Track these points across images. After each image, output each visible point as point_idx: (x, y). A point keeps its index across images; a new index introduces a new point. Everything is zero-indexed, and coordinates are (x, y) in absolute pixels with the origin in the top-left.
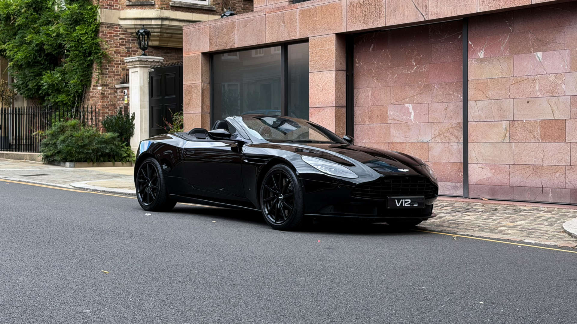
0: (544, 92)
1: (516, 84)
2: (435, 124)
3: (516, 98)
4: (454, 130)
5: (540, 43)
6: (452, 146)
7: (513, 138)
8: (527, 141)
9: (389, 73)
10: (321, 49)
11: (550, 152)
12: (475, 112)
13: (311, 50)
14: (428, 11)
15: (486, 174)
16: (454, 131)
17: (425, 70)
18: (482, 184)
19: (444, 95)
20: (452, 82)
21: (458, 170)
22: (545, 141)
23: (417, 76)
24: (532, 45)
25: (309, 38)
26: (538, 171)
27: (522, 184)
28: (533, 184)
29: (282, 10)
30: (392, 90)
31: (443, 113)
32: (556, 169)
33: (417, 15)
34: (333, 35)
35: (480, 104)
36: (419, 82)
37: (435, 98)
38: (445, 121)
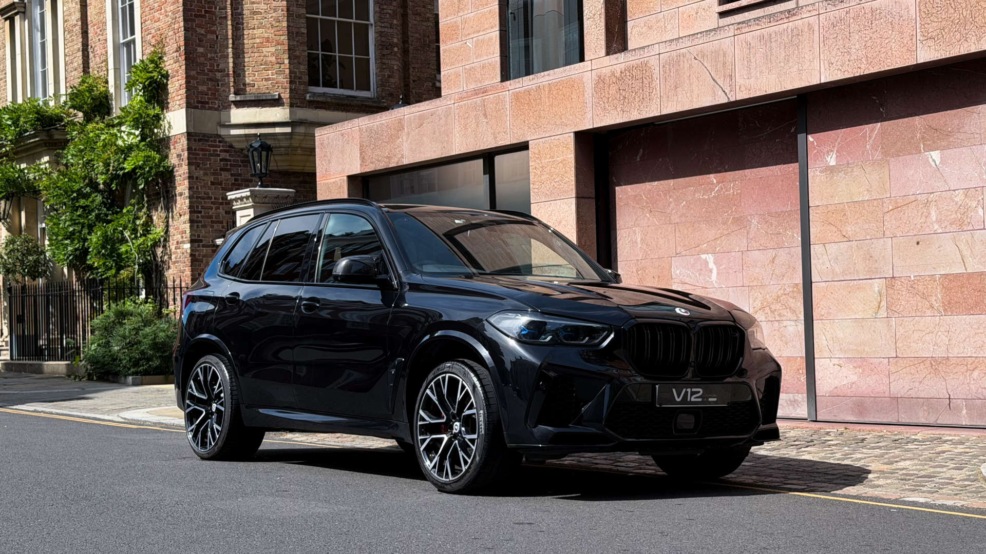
0: (947, 223)
1: (895, 210)
2: (755, 288)
3: (896, 237)
4: (789, 298)
5: (935, 135)
6: (785, 327)
7: (893, 308)
8: (919, 314)
9: (671, 200)
10: (550, 160)
11: (959, 334)
12: (823, 263)
13: (533, 163)
14: (734, 84)
15: (846, 377)
16: (788, 300)
17: (734, 192)
18: (841, 394)
19: (768, 237)
20: (782, 212)
21: (798, 370)
22: (952, 313)
23: (721, 203)
24: (922, 138)
25: (530, 142)
26: (940, 369)
27: (913, 394)
28: (933, 393)
29: (481, 95)
30: (677, 230)
31: (767, 269)
32: (971, 364)
33: (714, 92)
34: (570, 134)
35: (833, 248)
36: (725, 213)
37: (752, 242)
38: (771, 283)
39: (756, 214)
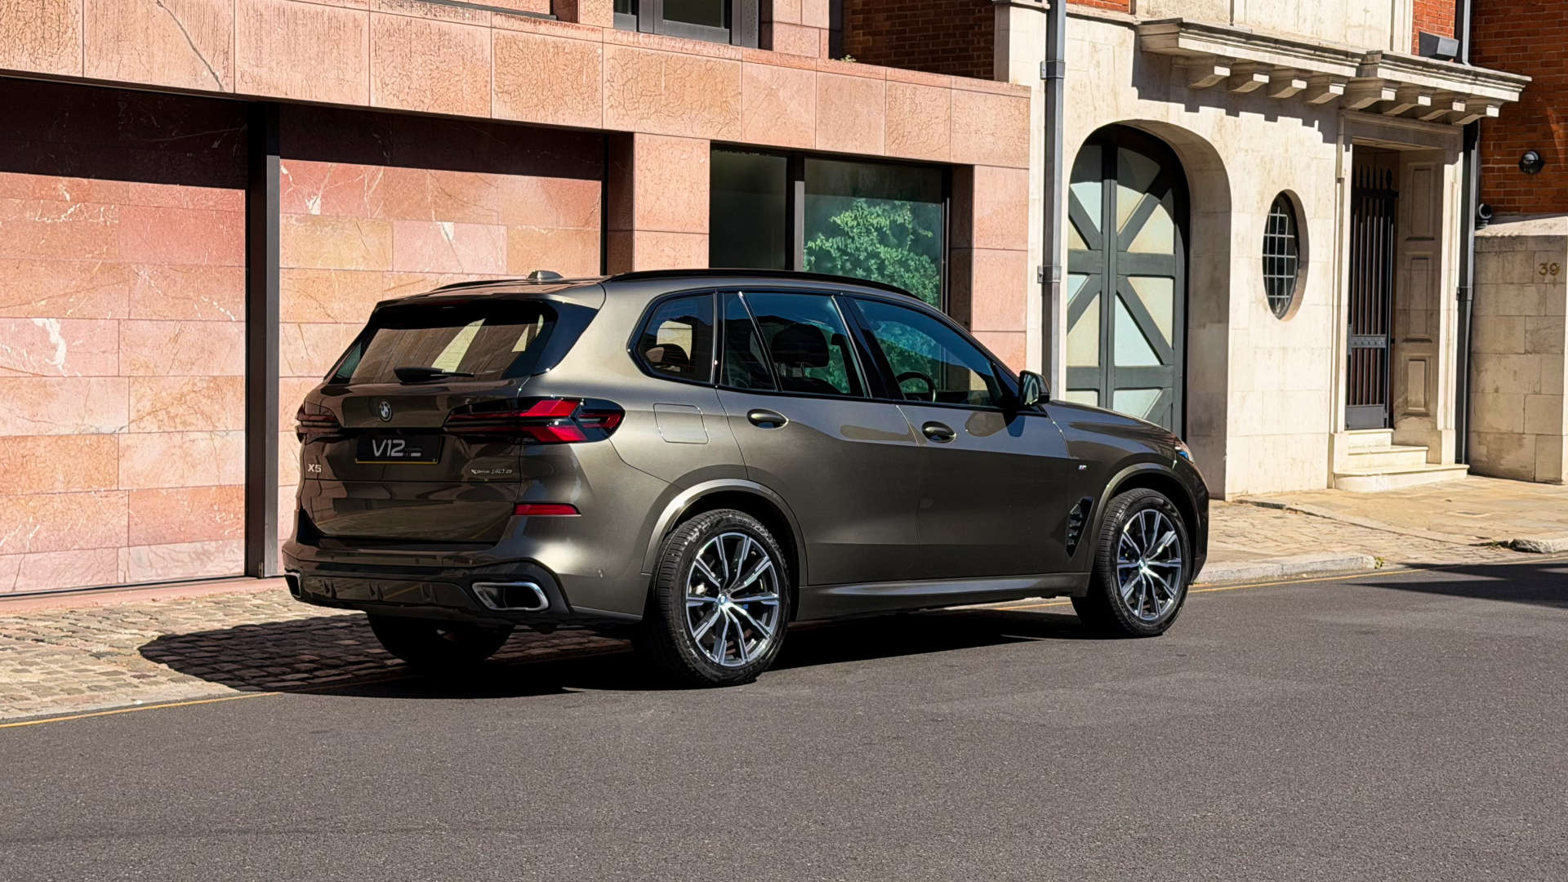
1: (398, 289)
2: (141, 380)
4: (201, 398)
5: (449, 202)
6: (194, 441)
12: (296, 351)
14: (231, 66)
17: (105, 222)
19: (167, 300)
20: (193, 265)
21: (212, 506)
23: (78, 236)
24: (434, 204)
31: (165, 351)
33: (194, 68)
35: (312, 331)
36: (87, 253)
37: (139, 307)
38: (171, 374)
39: (147, 263)
